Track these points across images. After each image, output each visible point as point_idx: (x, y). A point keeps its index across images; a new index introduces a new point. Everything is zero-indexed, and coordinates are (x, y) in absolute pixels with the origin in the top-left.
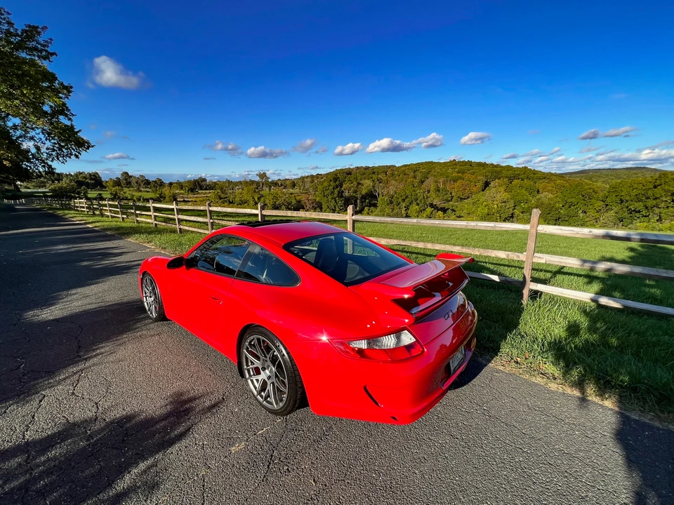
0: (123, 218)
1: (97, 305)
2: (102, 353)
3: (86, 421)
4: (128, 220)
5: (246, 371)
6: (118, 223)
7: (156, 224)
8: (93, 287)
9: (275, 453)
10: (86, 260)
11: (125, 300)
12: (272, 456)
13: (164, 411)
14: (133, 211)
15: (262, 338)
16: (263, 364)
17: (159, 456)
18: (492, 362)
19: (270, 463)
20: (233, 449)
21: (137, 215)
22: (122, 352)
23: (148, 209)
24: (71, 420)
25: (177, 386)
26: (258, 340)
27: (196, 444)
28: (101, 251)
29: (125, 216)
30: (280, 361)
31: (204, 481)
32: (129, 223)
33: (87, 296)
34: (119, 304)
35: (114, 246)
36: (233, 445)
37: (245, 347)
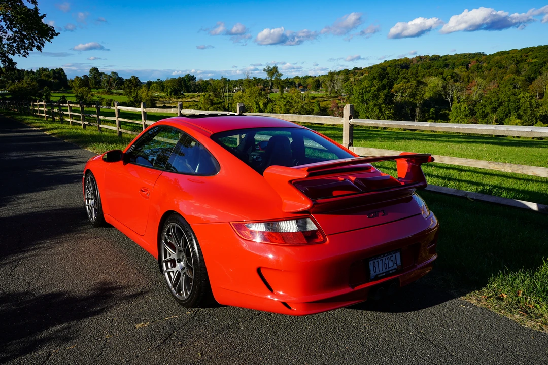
0: (85, 125)
1: (41, 210)
2: (40, 248)
3: (19, 294)
4: (91, 128)
5: (164, 264)
6: (79, 131)
7: (121, 133)
8: (40, 193)
9: (175, 333)
10: (38, 168)
11: (71, 206)
12: (171, 334)
13: (85, 294)
14: (95, 116)
15: (176, 225)
16: (179, 255)
17: (73, 323)
18: (468, 295)
19: (167, 339)
20: (138, 326)
21: (100, 121)
22: (58, 249)
23: (112, 114)
24: (6, 291)
25: (102, 278)
26: (173, 227)
27: (106, 319)
28: (54, 160)
29: (86, 123)
30: (188, 246)
31: (106, 342)
32: (91, 131)
33: (33, 201)
34: (63, 209)
35: (69, 155)
36: (139, 323)
37: (164, 238)
